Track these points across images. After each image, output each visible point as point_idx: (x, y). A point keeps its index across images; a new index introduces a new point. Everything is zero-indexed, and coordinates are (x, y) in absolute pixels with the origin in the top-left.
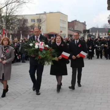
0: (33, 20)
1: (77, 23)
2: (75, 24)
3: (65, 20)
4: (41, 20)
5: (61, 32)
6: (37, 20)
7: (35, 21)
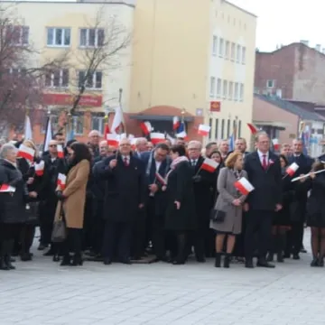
0: (58, 35)
1: (306, 57)
2: (297, 65)
3: (241, 41)
4: (102, 34)
5: (215, 107)
6: (83, 31)
7: (67, 42)
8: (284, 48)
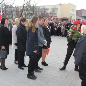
0: (52, 9)
1: (84, 11)
4: (57, 9)
5: (71, 17)
6: (55, 9)
8: (81, 10)
